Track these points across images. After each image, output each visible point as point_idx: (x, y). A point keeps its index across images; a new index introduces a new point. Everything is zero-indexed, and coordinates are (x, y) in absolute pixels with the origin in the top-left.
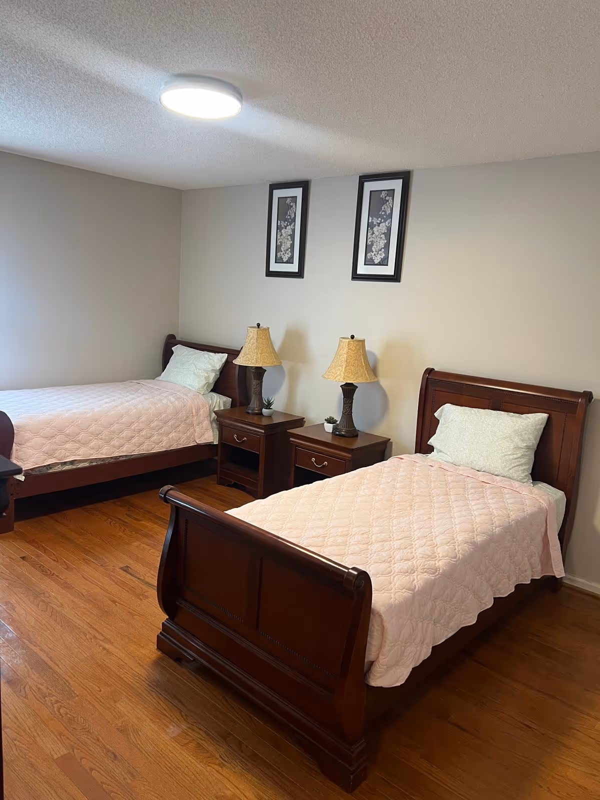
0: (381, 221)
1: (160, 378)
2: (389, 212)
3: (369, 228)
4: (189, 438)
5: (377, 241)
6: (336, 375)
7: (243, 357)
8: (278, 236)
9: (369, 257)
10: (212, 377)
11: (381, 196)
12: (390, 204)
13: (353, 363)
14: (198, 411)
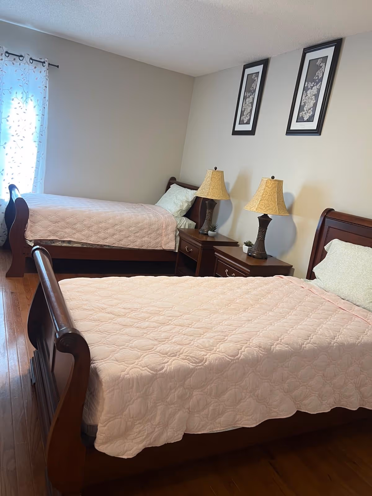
0: (314, 85)
1: (157, 204)
2: (321, 76)
3: (304, 92)
4: (157, 243)
5: (308, 102)
6: (252, 207)
7: (200, 190)
8: (244, 103)
9: (300, 116)
10: (186, 206)
11: (317, 64)
12: (322, 70)
13: (267, 198)
14: (167, 226)
